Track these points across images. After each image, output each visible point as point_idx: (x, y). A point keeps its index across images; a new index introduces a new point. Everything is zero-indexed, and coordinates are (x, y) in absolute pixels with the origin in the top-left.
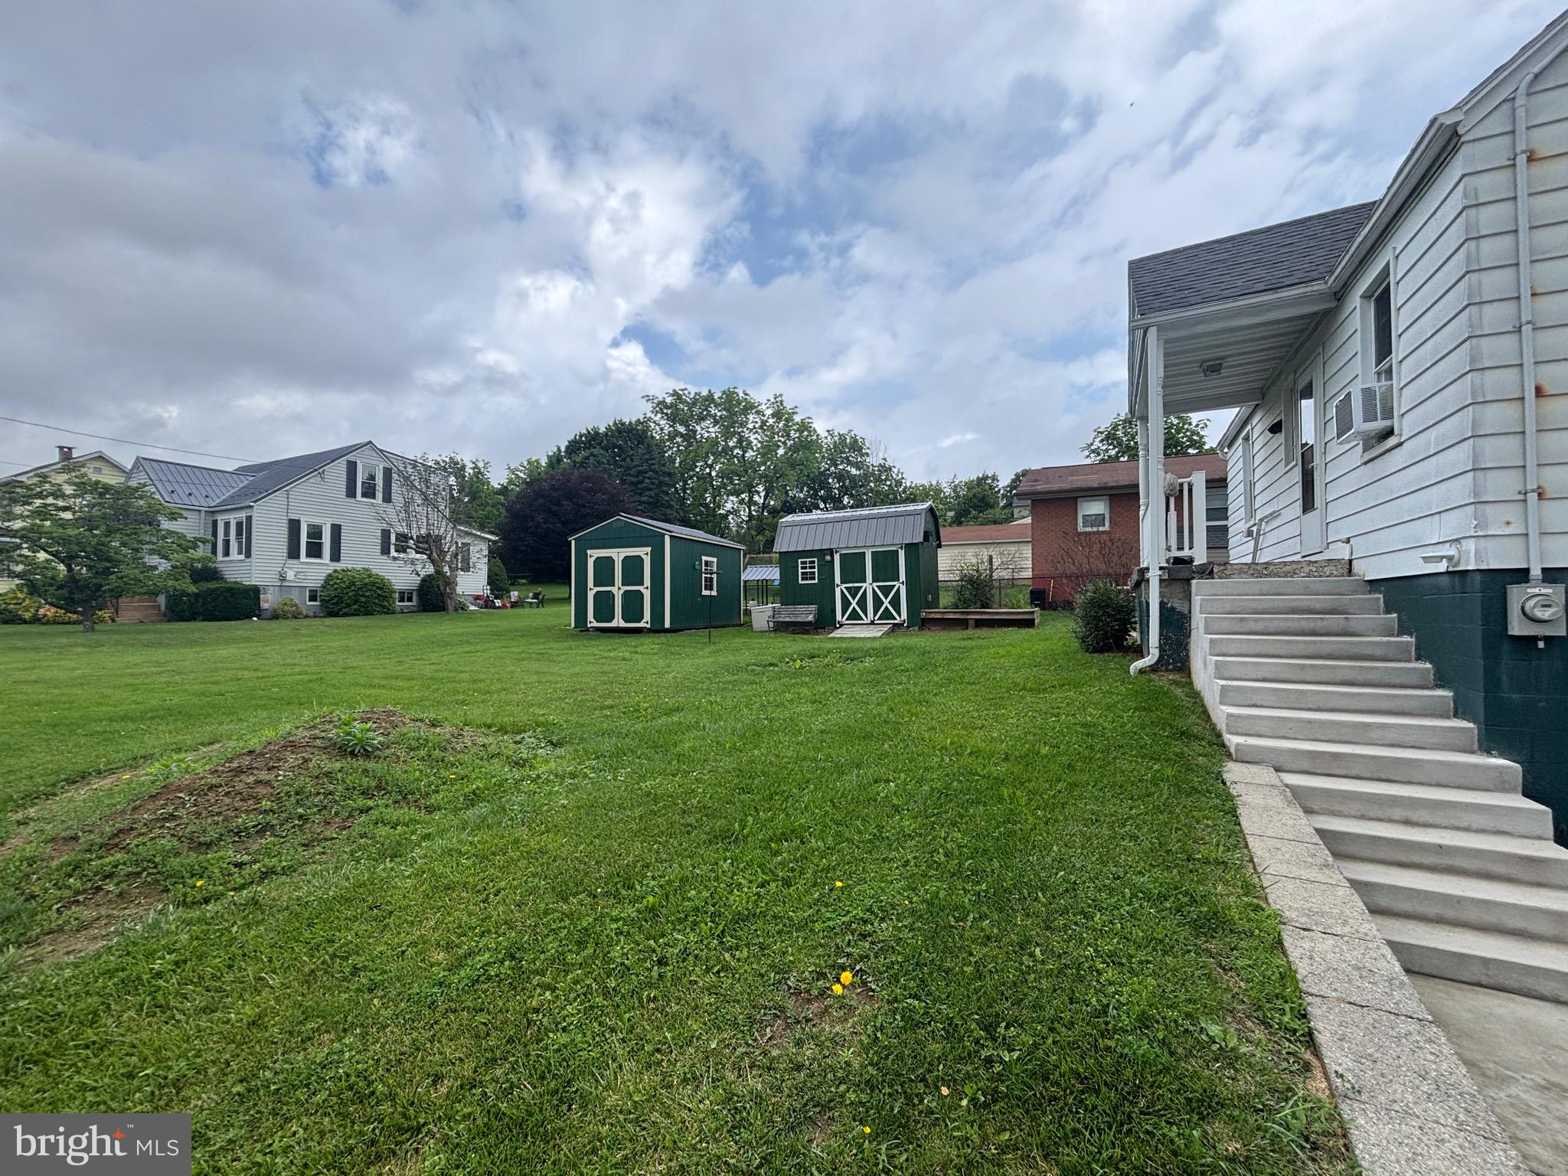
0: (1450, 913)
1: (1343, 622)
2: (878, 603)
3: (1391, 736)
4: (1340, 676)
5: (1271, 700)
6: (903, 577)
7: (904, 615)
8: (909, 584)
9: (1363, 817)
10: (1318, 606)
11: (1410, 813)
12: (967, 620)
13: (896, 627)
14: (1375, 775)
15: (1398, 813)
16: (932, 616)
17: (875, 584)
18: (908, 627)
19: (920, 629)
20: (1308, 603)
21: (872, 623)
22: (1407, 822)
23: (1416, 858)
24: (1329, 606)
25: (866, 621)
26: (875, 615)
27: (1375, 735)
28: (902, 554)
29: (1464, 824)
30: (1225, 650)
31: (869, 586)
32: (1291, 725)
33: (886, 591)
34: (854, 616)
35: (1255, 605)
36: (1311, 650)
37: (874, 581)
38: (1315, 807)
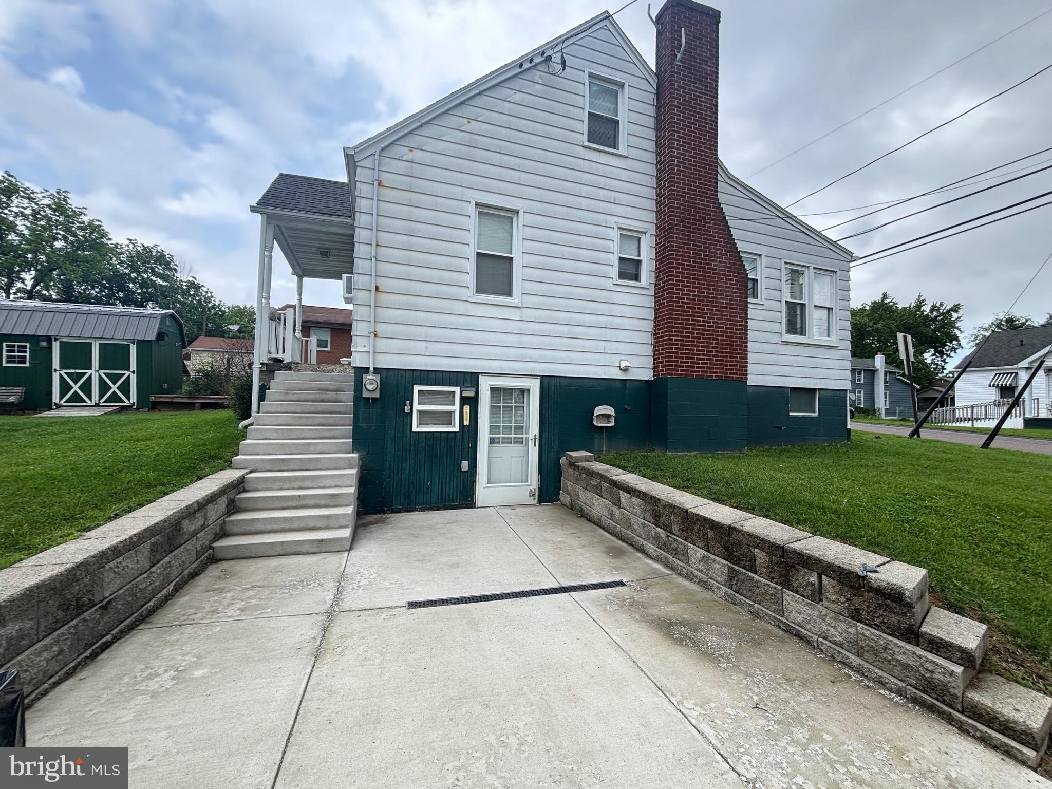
0: (287, 526)
1: (335, 395)
2: (104, 388)
3: (319, 448)
4: (317, 421)
5: (275, 435)
6: (133, 366)
7: (134, 398)
8: (139, 373)
9: (281, 489)
10: (331, 387)
11: (301, 484)
12: (194, 403)
13: (123, 409)
14: (301, 468)
15: (297, 484)
16: (161, 400)
17: (101, 372)
18: (137, 409)
19: (149, 411)
20: (326, 386)
21: (97, 405)
22: (300, 488)
23: (290, 504)
24: (335, 388)
25: (89, 403)
26: (101, 397)
27: (312, 449)
28: (133, 350)
29: (323, 485)
30: (269, 410)
31: (95, 373)
32: (273, 447)
33: (115, 378)
34: (76, 398)
35: (300, 386)
36: (312, 409)
37: (100, 368)
38: (260, 488)
